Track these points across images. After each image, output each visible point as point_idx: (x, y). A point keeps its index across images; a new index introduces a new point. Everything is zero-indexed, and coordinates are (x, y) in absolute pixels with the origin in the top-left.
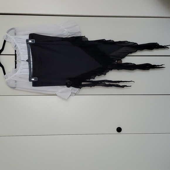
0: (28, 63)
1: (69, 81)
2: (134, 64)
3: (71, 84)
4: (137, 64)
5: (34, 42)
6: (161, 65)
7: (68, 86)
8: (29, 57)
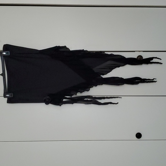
0: (2, 77)
1: (48, 97)
2: (122, 79)
3: (50, 101)
4: (125, 78)
5: (9, 54)
6: (152, 80)
7: (47, 103)
8: (4, 71)
